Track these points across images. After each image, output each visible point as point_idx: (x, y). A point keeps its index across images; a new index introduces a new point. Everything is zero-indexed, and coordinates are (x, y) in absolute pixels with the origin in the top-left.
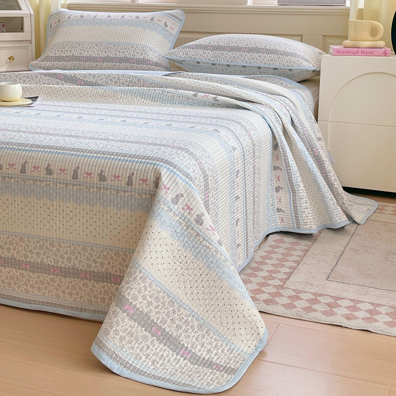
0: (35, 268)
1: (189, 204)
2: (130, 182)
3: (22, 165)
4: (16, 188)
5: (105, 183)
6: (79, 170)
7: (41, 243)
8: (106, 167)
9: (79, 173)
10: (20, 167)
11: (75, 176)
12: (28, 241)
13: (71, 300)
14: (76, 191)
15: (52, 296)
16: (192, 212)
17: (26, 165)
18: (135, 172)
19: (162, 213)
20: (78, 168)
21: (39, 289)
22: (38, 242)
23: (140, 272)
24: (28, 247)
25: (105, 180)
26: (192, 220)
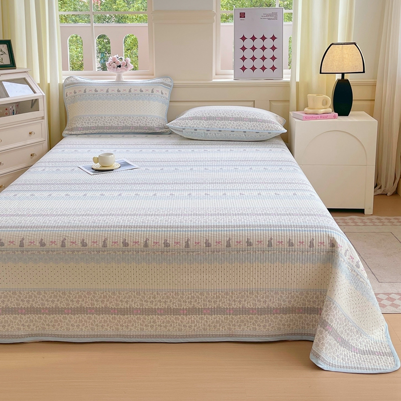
0: (236, 312)
1: (352, 255)
2: (311, 245)
3: (227, 242)
4: (223, 258)
5: (293, 247)
6: (273, 240)
7: (243, 293)
8: (292, 237)
9: (272, 242)
10: (226, 243)
11: (270, 245)
12: (232, 293)
13: (265, 330)
14: (271, 254)
15: (250, 329)
16: (354, 260)
17: (230, 241)
18: (314, 238)
19: (341, 264)
20: (271, 239)
21: (240, 326)
22: (240, 293)
23: (333, 304)
24: (232, 297)
25: (292, 246)
26: (354, 265)
